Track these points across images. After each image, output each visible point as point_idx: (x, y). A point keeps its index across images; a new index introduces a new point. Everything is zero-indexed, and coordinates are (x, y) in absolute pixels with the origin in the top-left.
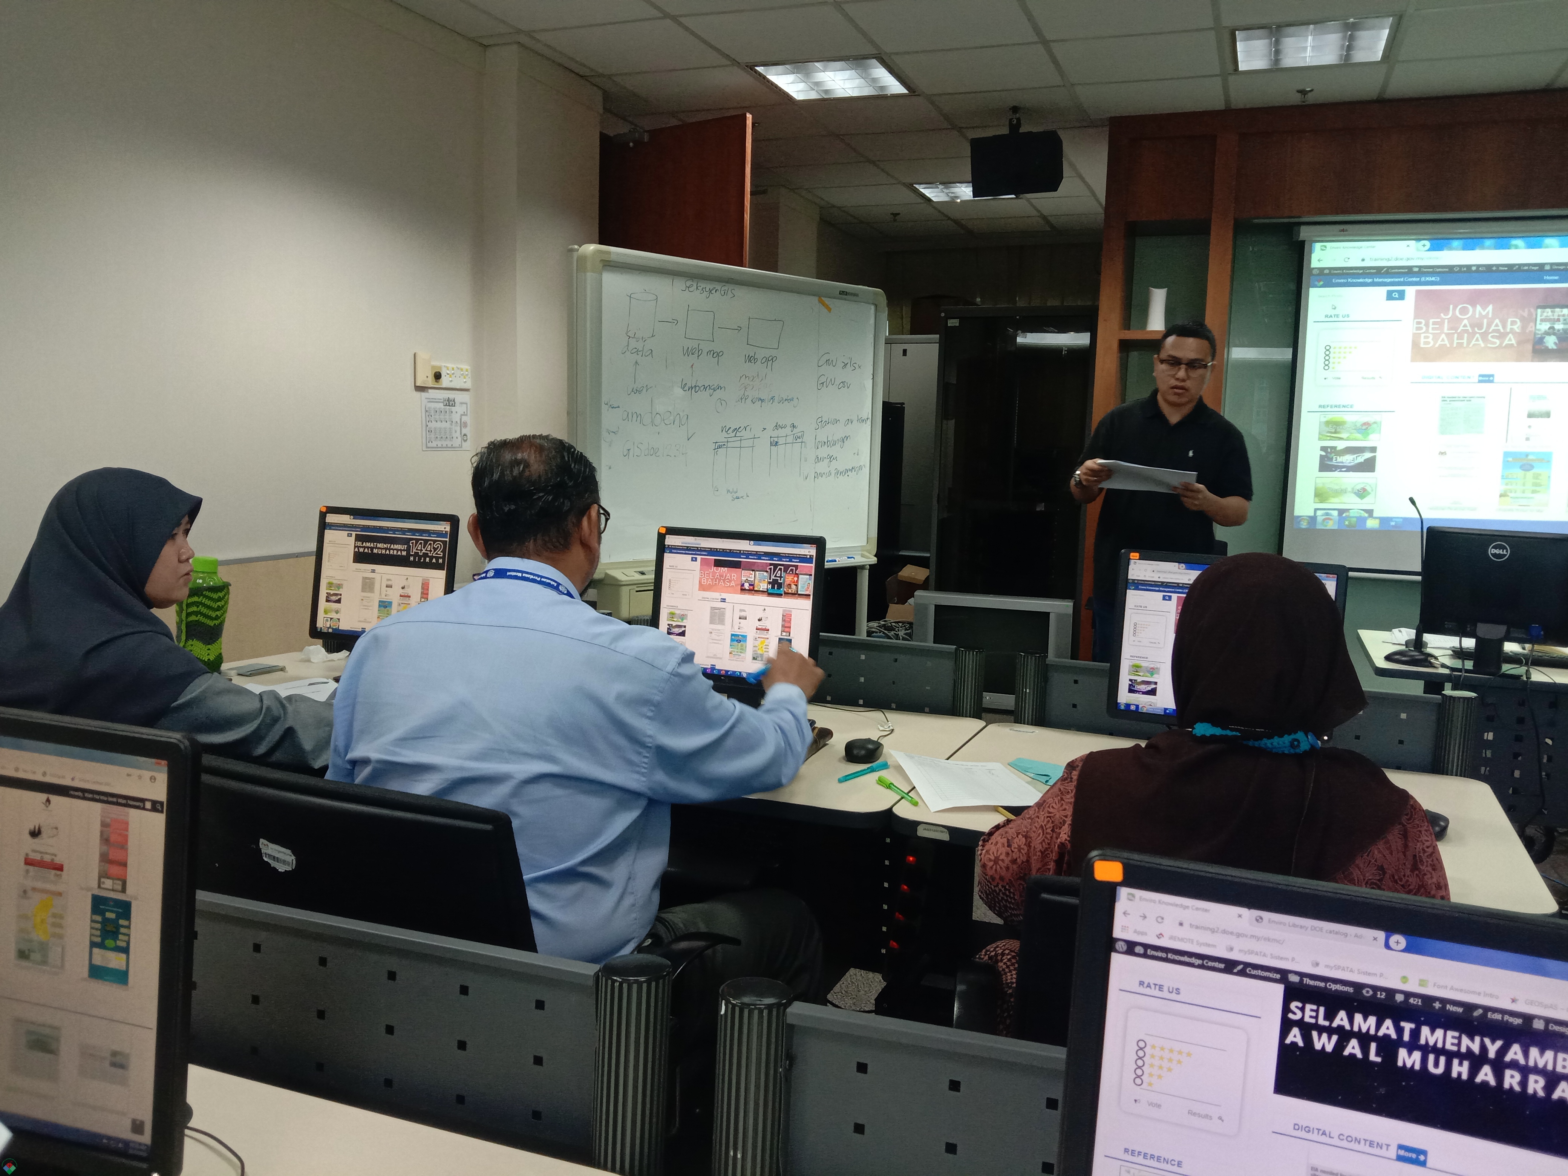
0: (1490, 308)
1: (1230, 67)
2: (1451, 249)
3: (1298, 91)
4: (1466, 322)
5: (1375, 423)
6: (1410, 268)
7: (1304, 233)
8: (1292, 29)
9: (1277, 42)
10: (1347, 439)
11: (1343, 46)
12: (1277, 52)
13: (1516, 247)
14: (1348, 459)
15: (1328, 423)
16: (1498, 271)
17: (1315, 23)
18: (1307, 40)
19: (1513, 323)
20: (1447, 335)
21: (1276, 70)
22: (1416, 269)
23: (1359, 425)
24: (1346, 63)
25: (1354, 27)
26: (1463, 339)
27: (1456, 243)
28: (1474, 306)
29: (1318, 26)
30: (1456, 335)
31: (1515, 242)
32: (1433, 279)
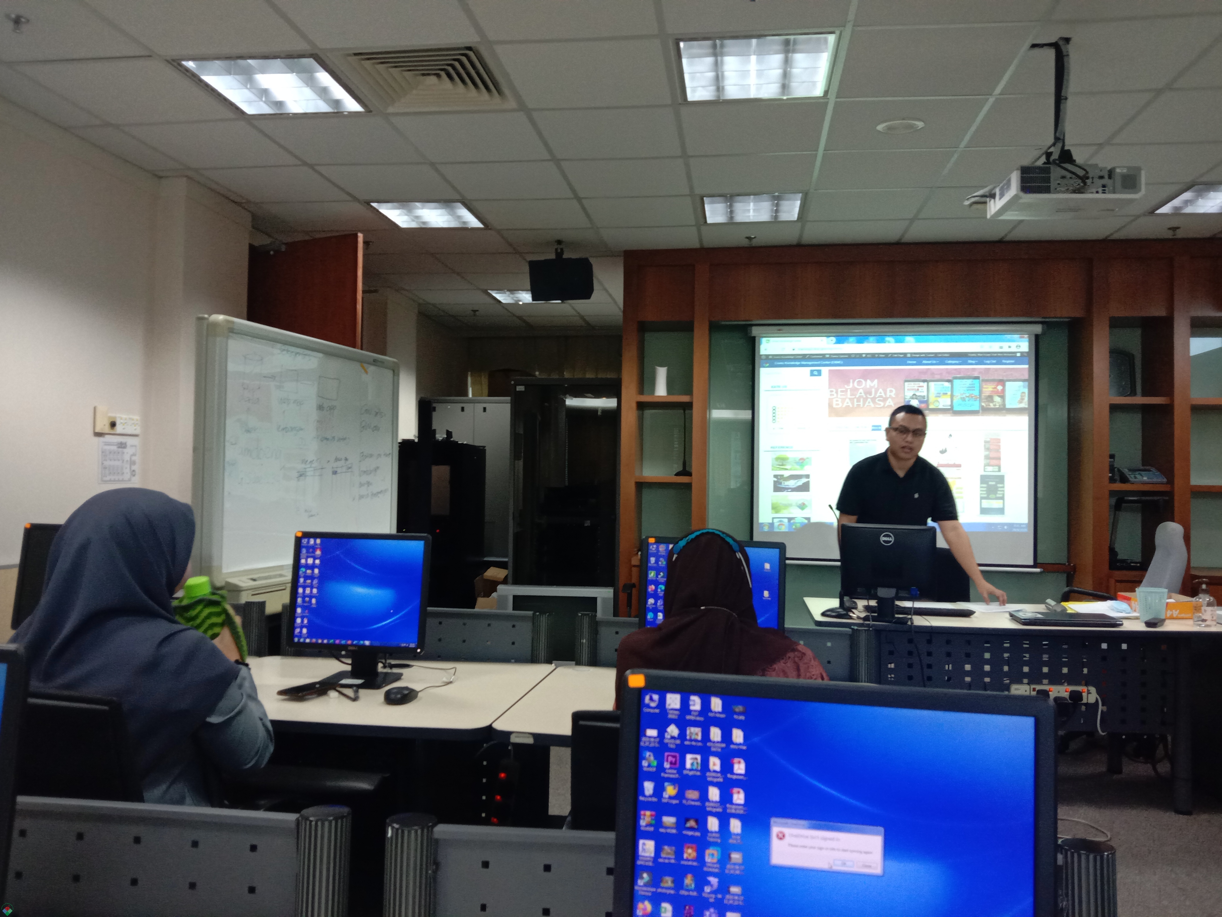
0: (876, 381)
1: (702, 221)
2: (848, 342)
3: (747, 238)
4: (861, 391)
5: (808, 458)
6: (824, 355)
7: (755, 331)
8: (740, 198)
9: (731, 206)
10: (791, 470)
11: (772, 210)
12: (731, 212)
13: (889, 342)
14: (792, 483)
15: (777, 459)
16: (879, 357)
17: (755, 194)
18: (749, 205)
19: (891, 391)
20: (850, 399)
21: (731, 223)
22: (828, 356)
23: (797, 460)
24: (775, 221)
25: (778, 198)
26: (860, 402)
27: (852, 339)
28: (866, 380)
29: (756, 197)
30: (855, 400)
31: (887, 339)
32: (839, 362)
